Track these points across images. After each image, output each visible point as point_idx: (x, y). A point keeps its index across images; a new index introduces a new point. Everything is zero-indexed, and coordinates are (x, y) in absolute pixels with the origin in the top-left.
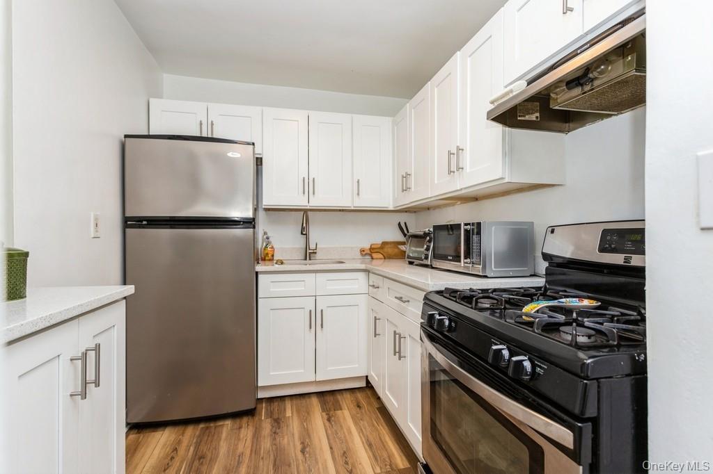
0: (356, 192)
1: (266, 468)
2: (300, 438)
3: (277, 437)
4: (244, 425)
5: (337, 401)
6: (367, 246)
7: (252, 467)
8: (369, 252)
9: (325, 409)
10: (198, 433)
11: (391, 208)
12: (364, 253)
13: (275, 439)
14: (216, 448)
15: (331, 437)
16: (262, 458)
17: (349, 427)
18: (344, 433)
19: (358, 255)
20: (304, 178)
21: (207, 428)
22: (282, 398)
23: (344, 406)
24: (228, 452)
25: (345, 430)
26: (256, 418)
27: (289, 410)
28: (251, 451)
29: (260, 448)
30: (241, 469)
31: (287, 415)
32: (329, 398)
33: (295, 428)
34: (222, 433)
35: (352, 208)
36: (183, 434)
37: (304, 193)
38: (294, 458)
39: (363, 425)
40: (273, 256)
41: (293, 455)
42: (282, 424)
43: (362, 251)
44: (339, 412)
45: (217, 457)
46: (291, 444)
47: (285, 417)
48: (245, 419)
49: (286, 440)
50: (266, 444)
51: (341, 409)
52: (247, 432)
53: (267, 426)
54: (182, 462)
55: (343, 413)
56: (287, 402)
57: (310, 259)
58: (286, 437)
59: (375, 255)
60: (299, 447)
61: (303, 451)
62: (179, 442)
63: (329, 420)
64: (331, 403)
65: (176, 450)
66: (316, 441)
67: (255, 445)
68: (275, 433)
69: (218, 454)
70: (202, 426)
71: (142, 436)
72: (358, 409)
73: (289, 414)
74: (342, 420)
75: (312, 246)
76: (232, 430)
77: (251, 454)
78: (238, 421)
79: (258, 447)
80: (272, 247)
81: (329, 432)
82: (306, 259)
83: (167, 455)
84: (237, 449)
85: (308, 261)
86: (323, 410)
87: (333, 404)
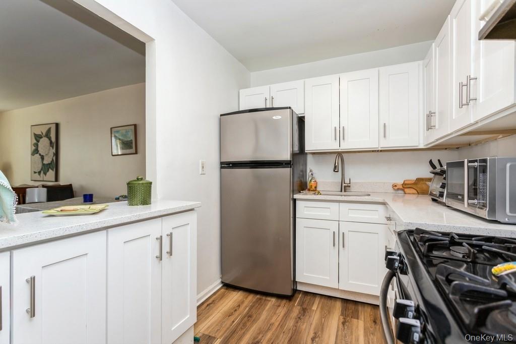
0: (382, 134)
1: (283, 340)
2: (315, 329)
3: (300, 321)
4: (282, 305)
5: (357, 311)
6: (400, 182)
7: (275, 336)
8: (401, 187)
9: (344, 313)
10: (254, 300)
11: (422, 146)
12: (396, 188)
13: (297, 322)
14: (260, 314)
15: (339, 338)
16: (284, 332)
17: (358, 336)
18: (352, 339)
19: (391, 190)
20: (335, 128)
21: (260, 299)
22: (315, 295)
23: (362, 317)
24: (266, 319)
25: (354, 336)
26: (292, 303)
27: (316, 306)
28: (279, 324)
29: (285, 325)
30: (268, 333)
31: (313, 309)
32: (351, 306)
33: (315, 319)
34: (267, 305)
35: (380, 149)
36: (247, 297)
37: (335, 139)
38: (305, 341)
39: (372, 339)
40: (316, 187)
41: (305, 339)
42: (307, 314)
43: (394, 186)
44: (355, 321)
45: (258, 320)
46: (307, 331)
47: (311, 309)
48: (284, 301)
49: (304, 326)
50: (290, 323)
51: (358, 319)
52: (282, 311)
53: (296, 310)
54: (239, 315)
55: (358, 322)
56: (317, 299)
57: (345, 191)
58: (305, 324)
59: (407, 190)
60: (312, 335)
61: (313, 339)
62: (243, 302)
63: (344, 323)
64: (351, 311)
65: (239, 306)
66: (326, 336)
67: (283, 321)
68: (299, 318)
69: (259, 318)
70: (258, 296)
71: (227, 291)
72: (373, 324)
73: (314, 308)
74: (354, 328)
75: (347, 181)
76: (273, 305)
77: (278, 326)
78: (279, 301)
79: (284, 324)
80: (315, 181)
81: (340, 333)
82: (341, 191)
83: (234, 308)
84: (271, 319)
85: (343, 193)
86: (342, 314)
87: (353, 312)
